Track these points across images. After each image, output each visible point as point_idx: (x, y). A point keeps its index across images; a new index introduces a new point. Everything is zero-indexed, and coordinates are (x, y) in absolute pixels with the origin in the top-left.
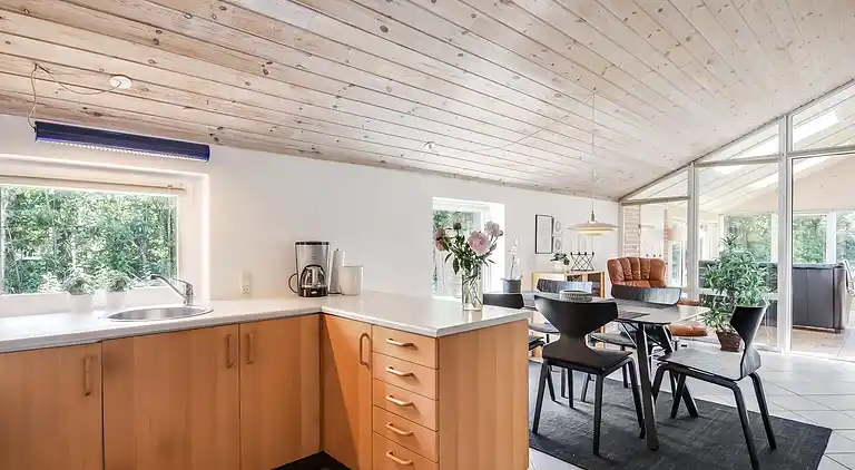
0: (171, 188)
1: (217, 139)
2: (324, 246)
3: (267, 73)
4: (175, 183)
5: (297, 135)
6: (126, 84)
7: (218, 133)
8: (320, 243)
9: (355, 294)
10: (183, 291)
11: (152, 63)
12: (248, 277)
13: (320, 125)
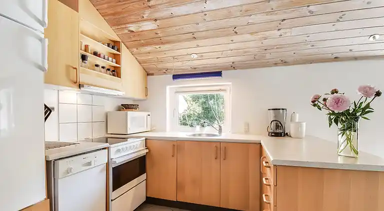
0: (220, 90)
1: (234, 68)
2: (281, 111)
3: (237, 33)
4: (222, 88)
5: (268, 56)
6: (196, 56)
7: (233, 65)
8: (279, 109)
9: (299, 138)
10: (218, 129)
11: (198, 46)
12: (248, 125)
13: (277, 48)
